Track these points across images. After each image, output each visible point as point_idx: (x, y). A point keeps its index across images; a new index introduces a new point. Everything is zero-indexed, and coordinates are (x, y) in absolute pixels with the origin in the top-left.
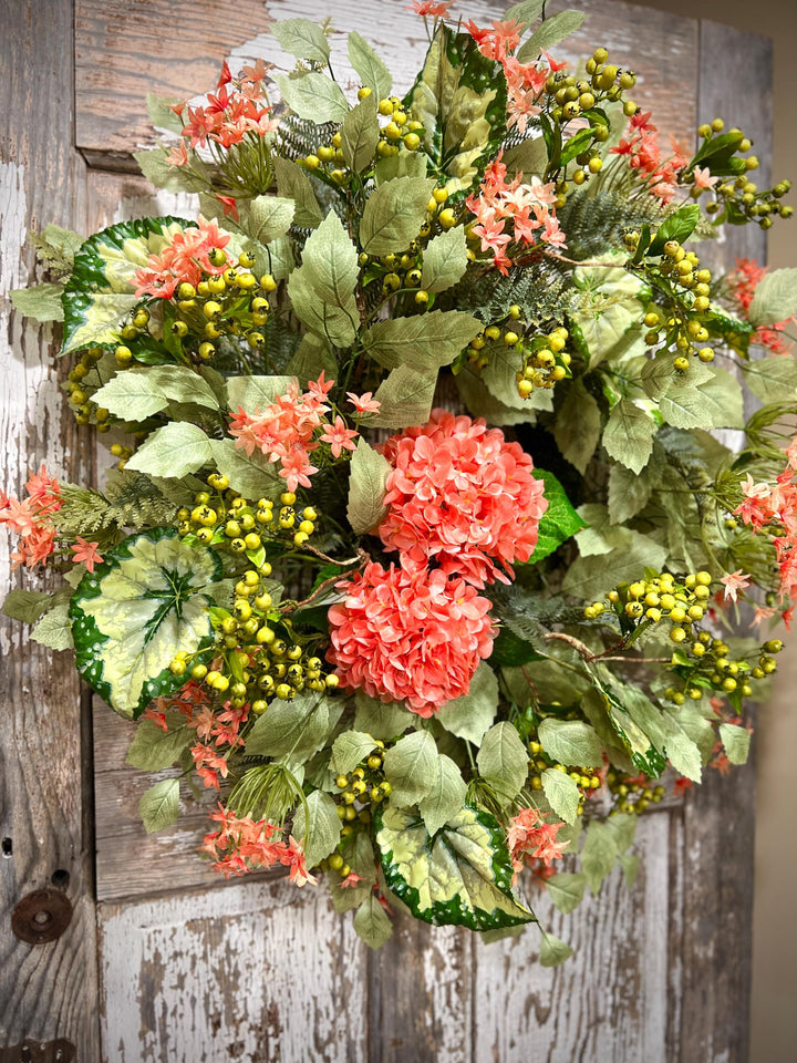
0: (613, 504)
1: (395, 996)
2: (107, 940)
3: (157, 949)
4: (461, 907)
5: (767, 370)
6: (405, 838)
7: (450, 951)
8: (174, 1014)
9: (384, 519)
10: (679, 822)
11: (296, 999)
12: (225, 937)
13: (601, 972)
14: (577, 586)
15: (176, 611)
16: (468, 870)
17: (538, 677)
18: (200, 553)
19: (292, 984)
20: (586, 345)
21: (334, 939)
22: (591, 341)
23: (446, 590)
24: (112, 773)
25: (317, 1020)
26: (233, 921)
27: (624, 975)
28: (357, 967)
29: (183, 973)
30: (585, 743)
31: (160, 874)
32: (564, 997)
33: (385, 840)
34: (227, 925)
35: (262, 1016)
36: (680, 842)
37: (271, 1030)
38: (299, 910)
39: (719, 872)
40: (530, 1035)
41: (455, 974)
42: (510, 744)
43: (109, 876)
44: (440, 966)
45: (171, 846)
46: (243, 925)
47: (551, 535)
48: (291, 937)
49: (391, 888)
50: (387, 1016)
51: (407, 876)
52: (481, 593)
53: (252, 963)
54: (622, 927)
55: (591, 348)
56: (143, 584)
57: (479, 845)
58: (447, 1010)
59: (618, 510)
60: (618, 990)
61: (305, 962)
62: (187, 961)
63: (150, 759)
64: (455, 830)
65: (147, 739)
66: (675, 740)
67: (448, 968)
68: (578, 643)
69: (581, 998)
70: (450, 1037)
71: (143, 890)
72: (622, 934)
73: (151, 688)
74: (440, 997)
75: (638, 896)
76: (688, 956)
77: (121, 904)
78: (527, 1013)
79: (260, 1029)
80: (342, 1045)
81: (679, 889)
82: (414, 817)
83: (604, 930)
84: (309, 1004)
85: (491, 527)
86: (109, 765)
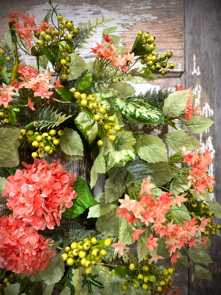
0: (107, 195)
5: (174, 137)
47: (81, 207)
59: (109, 197)
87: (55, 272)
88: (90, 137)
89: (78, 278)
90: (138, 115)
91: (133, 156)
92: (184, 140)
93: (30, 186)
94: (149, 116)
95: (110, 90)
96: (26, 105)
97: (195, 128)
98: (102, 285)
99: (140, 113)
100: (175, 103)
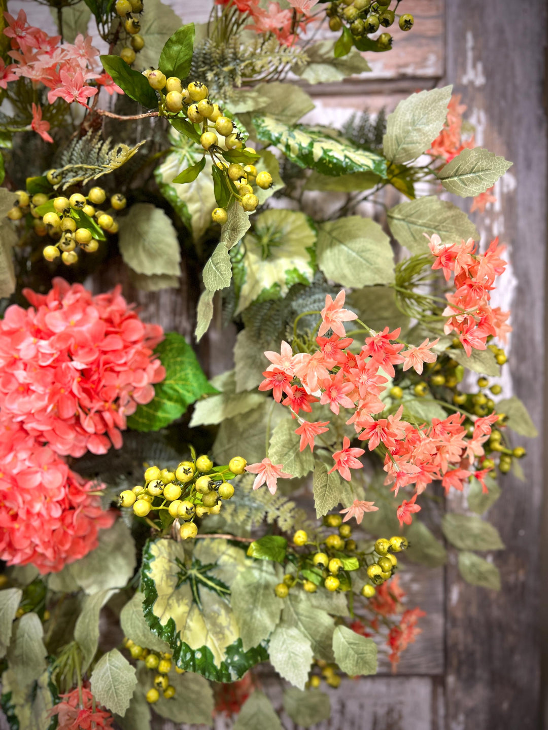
0: (240, 371)
5: (411, 215)
10: (441, 691)
20: (184, 205)
22: (191, 200)
33: (8, 679)
47: (176, 401)
51: (19, 719)
55: (192, 208)
59: (246, 378)
66: (287, 633)
87: (112, 567)
88: (195, 218)
89: (167, 566)
90: (318, 152)
91: (307, 271)
92: (434, 222)
93: (43, 343)
94: (346, 157)
95: (247, 97)
96: (29, 128)
97: (463, 183)
98: (227, 588)
99: (325, 152)
100: (413, 123)
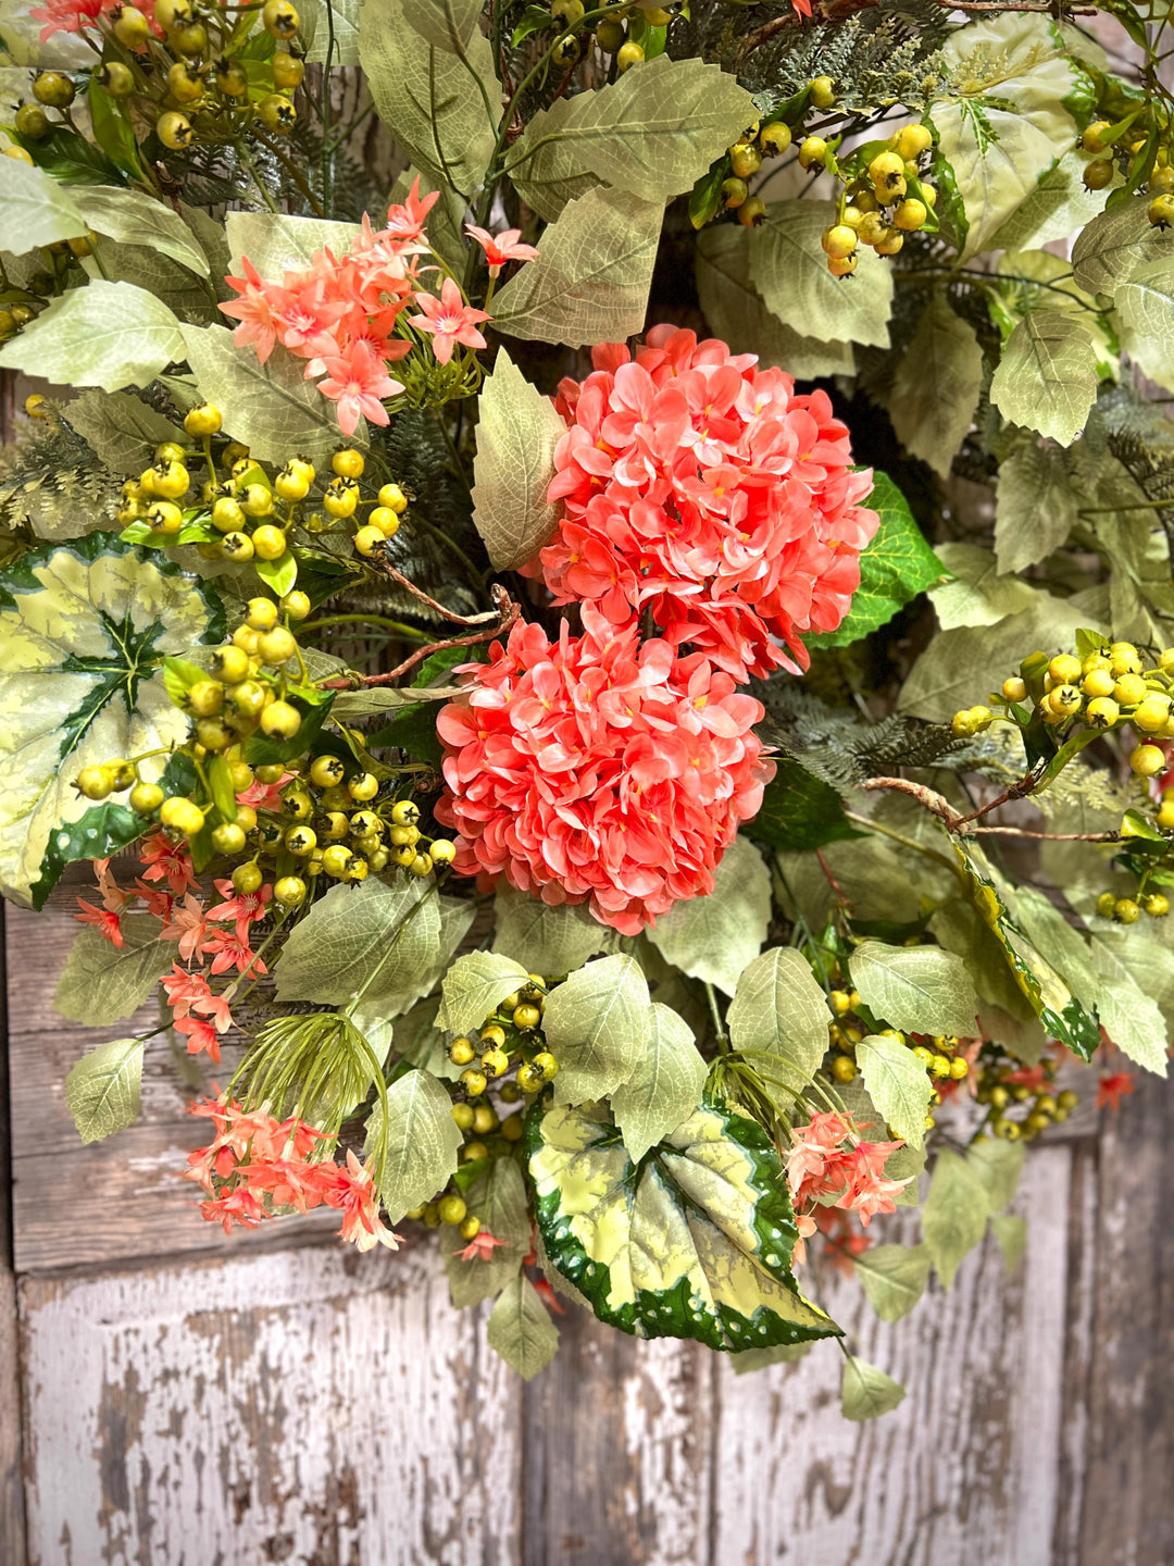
0: (1003, 536)
1: (571, 1459)
2: (37, 1345)
3: (130, 1364)
4: (693, 1304)
6: (585, 1166)
7: (673, 1381)
8: (163, 1480)
9: (552, 535)
10: (1088, 1164)
11: (391, 1461)
12: (259, 1345)
13: (943, 1426)
14: (927, 699)
15: (126, 696)
16: (706, 1230)
17: (848, 870)
18: (180, 588)
19: (383, 1433)
20: (960, 203)
21: (461, 1355)
22: (971, 194)
23: (672, 680)
24: (43, 1037)
25: (428, 1499)
26: (274, 1317)
27: (983, 1432)
28: (503, 1405)
29: (180, 1408)
30: (942, 989)
31: (135, 1227)
32: (877, 1468)
33: (546, 1167)
34: (263, 1324)
35: (328, 1490)
36: (1089, 1201)
37: (343, 1515)
38: (397, 1300)
39: (1157, 1255)
40: (814, 1534)
41: (681, 1423)
42: (793, 987)
43: (37, 1227)
44: (654, 1408)
45: (154, 1177)
46: (293, 1325)
47: (883, 591)
48: (380, 1347)
49: (556, 1262)
50: (555, 1496)
51: (587, 1241)
52: (742, 688)
53: (309, 1393)
54: (982, 1347)
56: (61, 643)
57: (729, 1181)
58: (666, 1488)
59: (1013, 548)
60: (972, 1460)
61: (407, 1394)
62: (189, 1386)
63: (95, 1001)
64: (681, 1152)
65: (89, 964)
66: (1115, 992)
67: (669, 1413)
68: (932, 797)
69: (906, 1472)
70: (670, 1535)
71: (102, 1255)
72: (983, 1360)
73: (63, 841)
74: (653, 1462)
75: (1013, 1294)
76: (1098, 1403)
77: (62, 1278)
78: (809, 1495)
79: (324, 1513)
80: (474, 1545)
81: (1086, 1283)
82: (603, 1126)
83: (950, 1351)
84: (413, 1470)
85: (765, 546)
86: (36, 1021)
88: (973, 230)
91: (1110, 361)
